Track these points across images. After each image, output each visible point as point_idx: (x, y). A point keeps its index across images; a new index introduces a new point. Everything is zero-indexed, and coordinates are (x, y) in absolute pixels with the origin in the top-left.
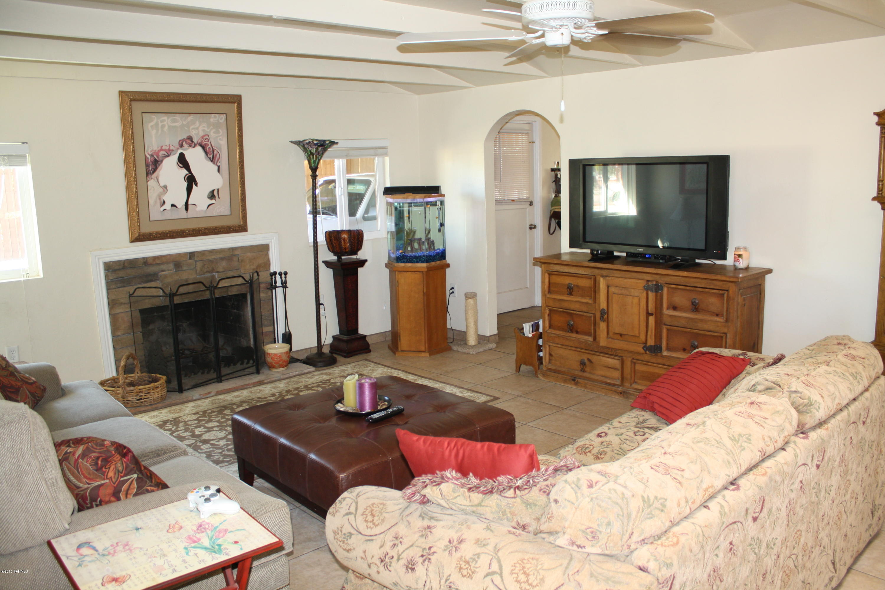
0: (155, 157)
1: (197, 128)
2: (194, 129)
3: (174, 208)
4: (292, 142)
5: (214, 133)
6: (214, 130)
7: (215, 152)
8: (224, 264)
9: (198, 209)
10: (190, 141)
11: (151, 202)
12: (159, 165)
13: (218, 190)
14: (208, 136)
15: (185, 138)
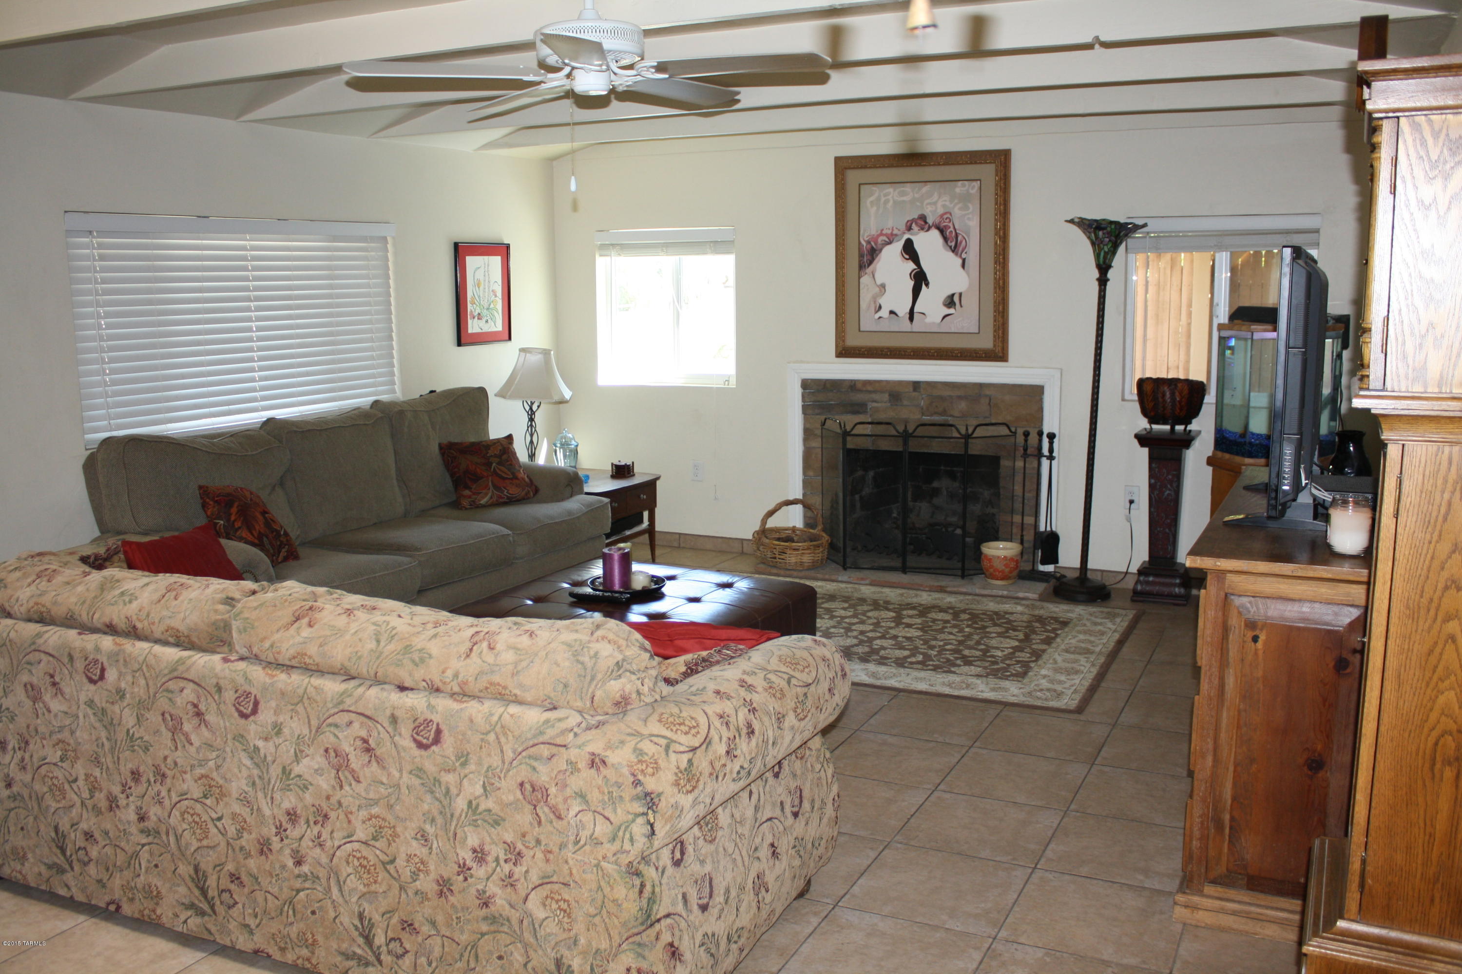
0: (873, 244)
1: (935, 203)
2: (930, 204)
3: (893, 315)
4: (1067, 221)
5: (960, 209)
6: (960, 205)
7: (960, 238)
8: (963, 405)
9: (928, 320)
10: (922, 223)
11: (863, 305)
12: (877, 255)
13: (960, 295)
14: (951, 214)
15: (916, 217)
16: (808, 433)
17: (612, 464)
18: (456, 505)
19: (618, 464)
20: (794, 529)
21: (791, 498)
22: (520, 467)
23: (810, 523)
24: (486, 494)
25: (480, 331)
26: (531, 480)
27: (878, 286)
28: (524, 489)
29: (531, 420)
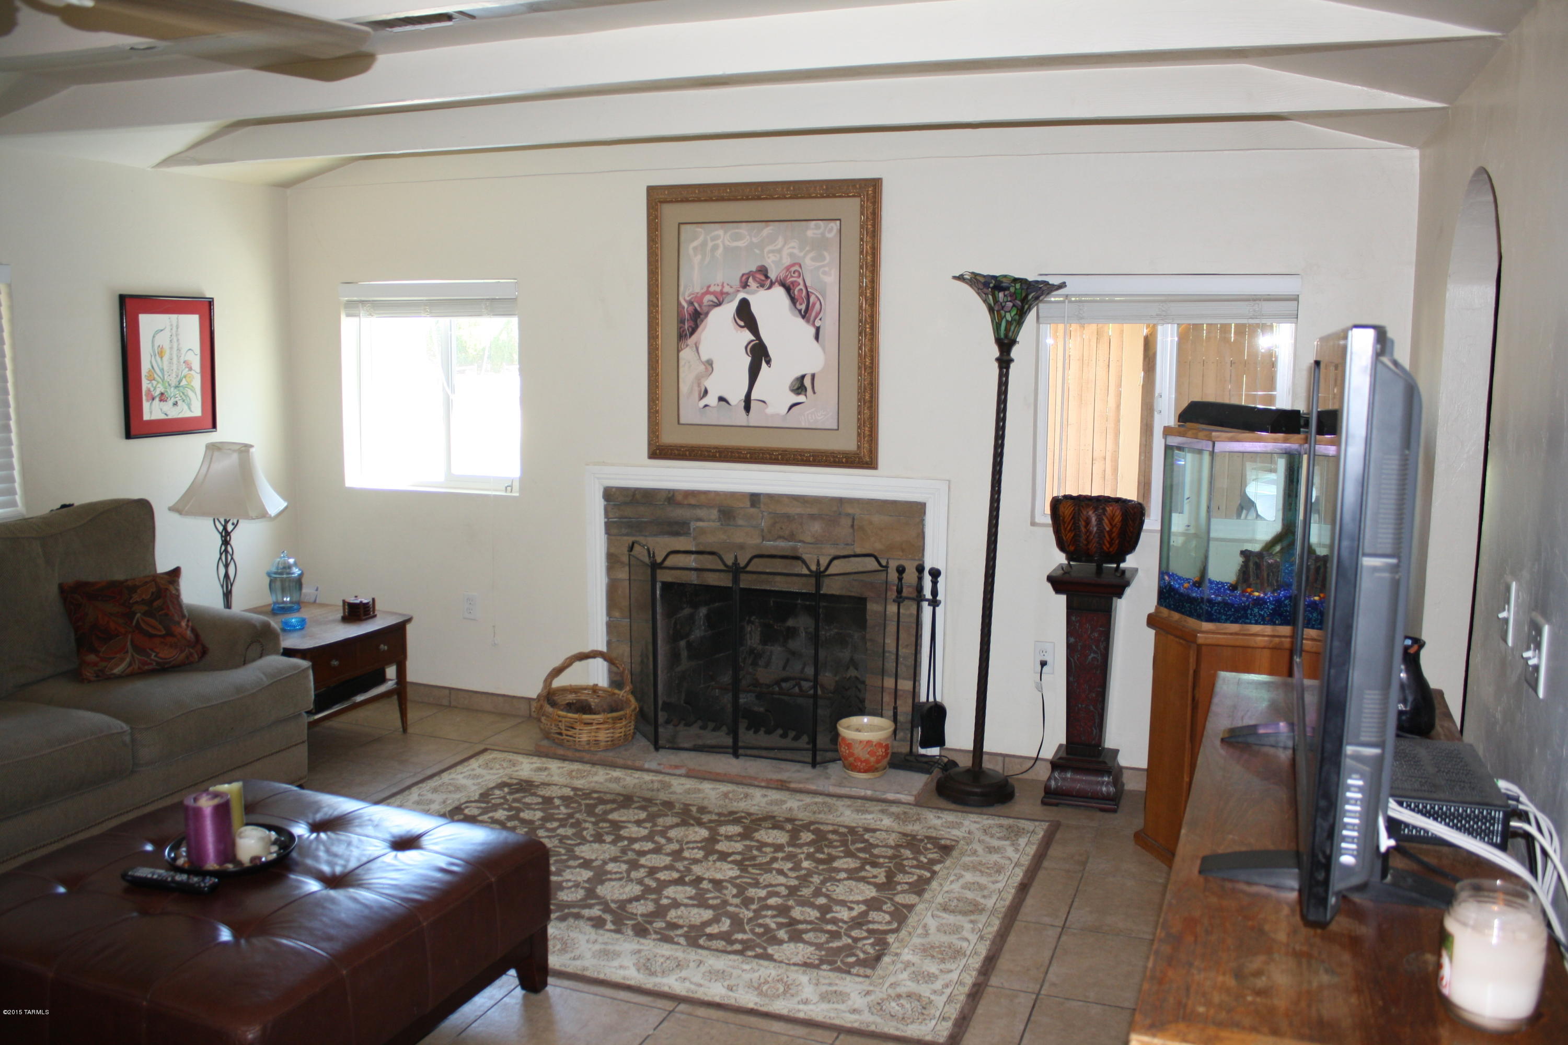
0: (696, 305)
1: (779, 251)
2: (773, 251)
3: (723, 403)
4: (955, 278)
5: (813, 259)
6: (812, 254)
7: (812, 299)
8: (816, 527)
9: (770, 410)
10: (763, 277)
11: (684, 388)
12: (702, 321)
13: (813, 376)
14: (800, 266)
15: (754, 269)
16: (612, 560)
17: (344, 602)
18: (76, 676)
19: (352, 600)
20: (595, 689)
21: (587, 649)
22: (183, 616)
23: (616, 682)
24: (123, 660)
25: (163, 417)
26: (197, 636)
27: (703, 363)
28: (182, 651)
29: (226, 542)
